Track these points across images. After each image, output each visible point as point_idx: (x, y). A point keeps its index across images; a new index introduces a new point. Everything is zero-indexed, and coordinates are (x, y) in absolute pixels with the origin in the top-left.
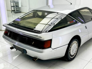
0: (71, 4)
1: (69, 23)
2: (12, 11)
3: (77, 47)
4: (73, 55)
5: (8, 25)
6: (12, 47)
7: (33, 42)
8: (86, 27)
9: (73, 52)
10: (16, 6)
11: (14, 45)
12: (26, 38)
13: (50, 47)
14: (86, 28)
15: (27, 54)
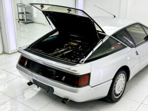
0: (115, 16)
1: (113, 48)
2: (20, 20)
3: (124, 82)
4: (119, 94)
5: (24, 50)
6: (30, 82)
7: (64, 77)
8: (136, 52)
9: (119, 89)
10: (26, 13)
11: (33, 80)
12: (52, 70)
13: (88, 84)
14: (137, 54)
15: (55, 93)
